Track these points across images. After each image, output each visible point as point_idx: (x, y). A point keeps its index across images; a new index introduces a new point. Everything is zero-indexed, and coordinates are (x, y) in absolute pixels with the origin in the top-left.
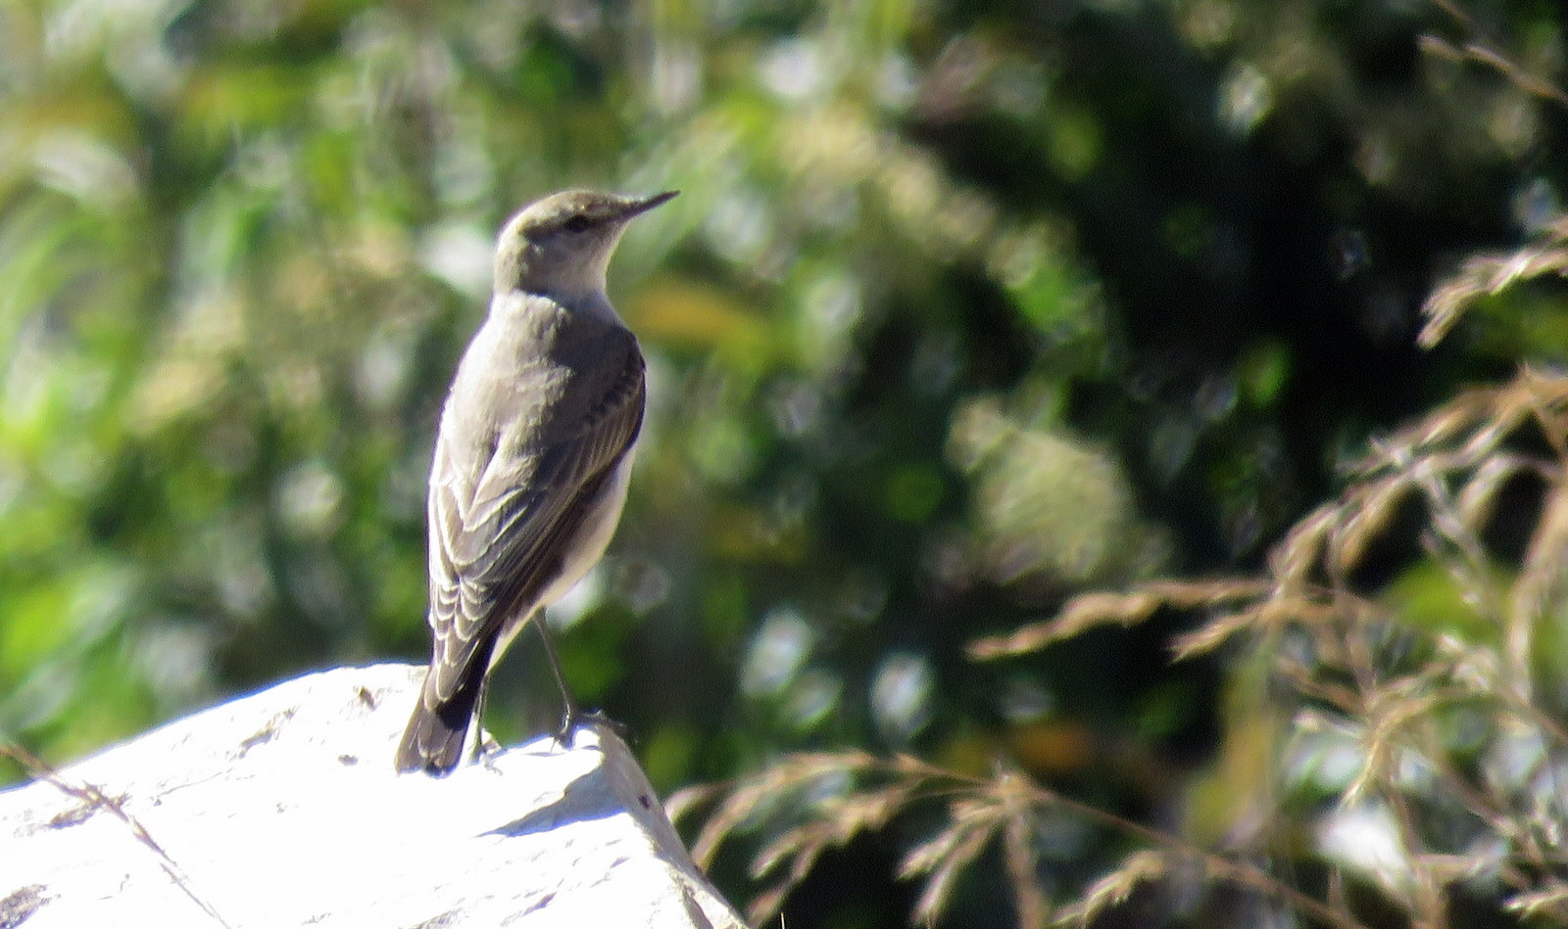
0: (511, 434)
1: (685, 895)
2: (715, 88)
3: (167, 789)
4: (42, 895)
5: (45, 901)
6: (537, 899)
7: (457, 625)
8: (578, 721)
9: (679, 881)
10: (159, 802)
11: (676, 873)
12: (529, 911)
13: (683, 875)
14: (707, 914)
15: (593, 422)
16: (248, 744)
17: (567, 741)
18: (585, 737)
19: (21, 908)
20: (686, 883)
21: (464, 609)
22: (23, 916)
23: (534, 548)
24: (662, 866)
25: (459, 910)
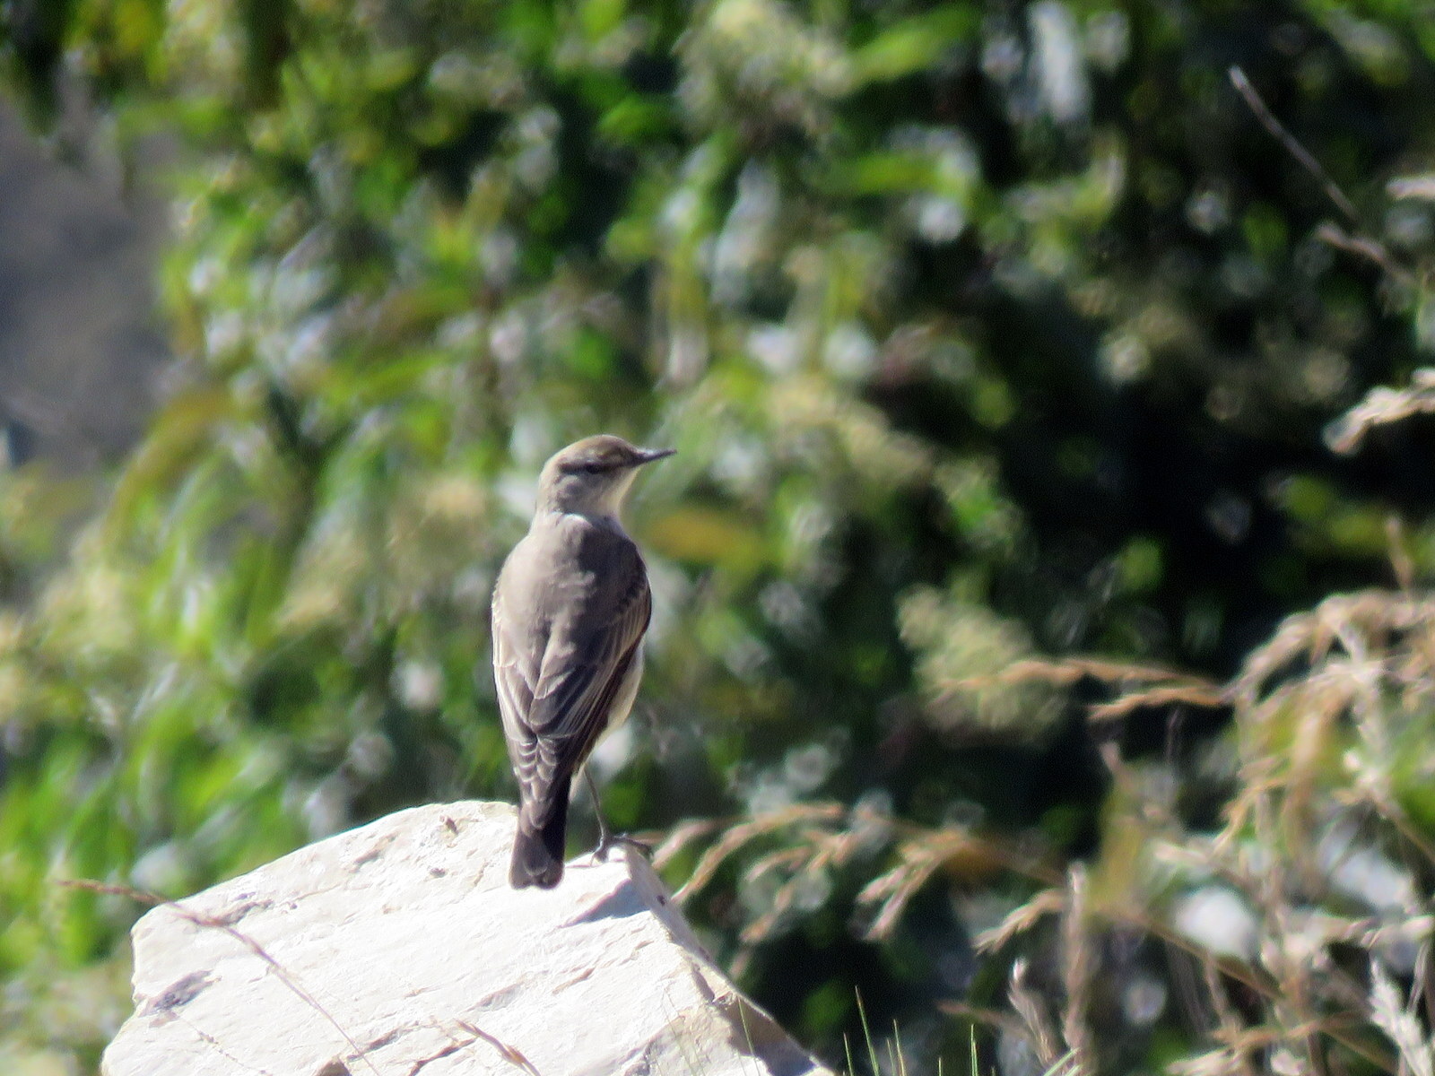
0: (561, 623)
1: (694, 970)
2: (715, 359)
3: (302, 894)
4: (207, 979)
5: (209, 984)
6: (581, 972)
7: (540, 770)
8: (610, 842)
9: (689, 959)
10: (294, 907)
11: (688, 954)
12: (575, 982)
13: (691, 955)
14: (710, 984)
15: (622, 612)
16: (362, 861)
17: (602, 856)
18: (616, 852)
19: (191, 988)
20: (694, 961)
21: (543, 758)
22: (193, 995)
23: (592, 709)
24: (675, 948)
25: (522, 983)
